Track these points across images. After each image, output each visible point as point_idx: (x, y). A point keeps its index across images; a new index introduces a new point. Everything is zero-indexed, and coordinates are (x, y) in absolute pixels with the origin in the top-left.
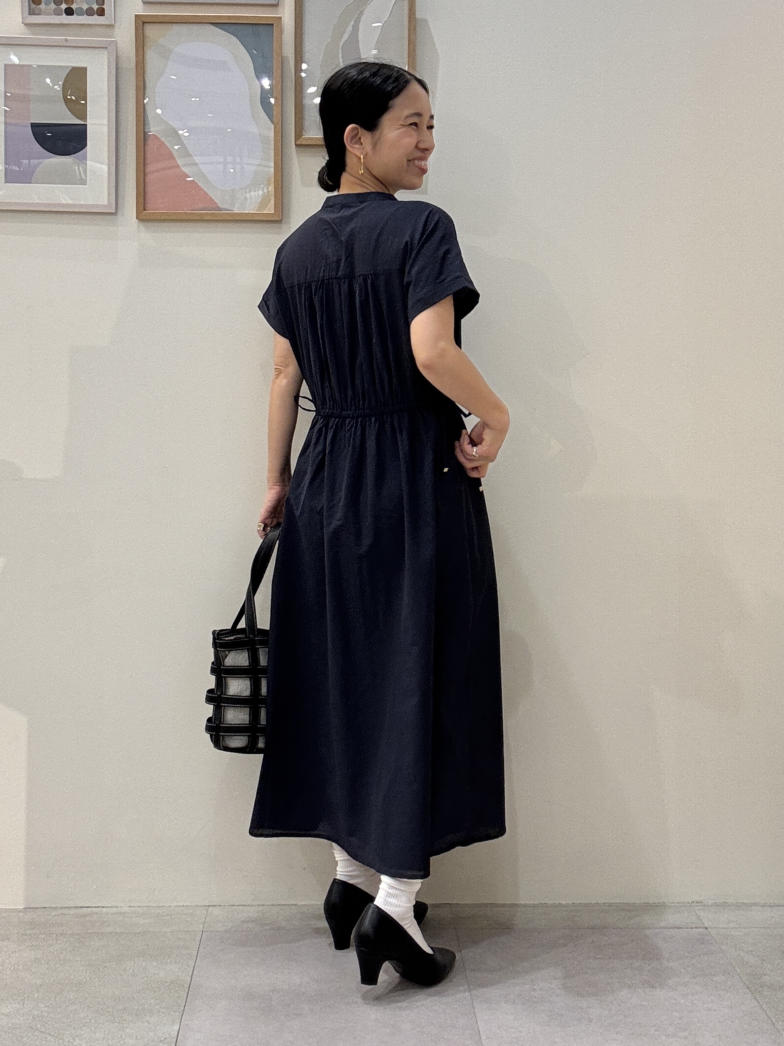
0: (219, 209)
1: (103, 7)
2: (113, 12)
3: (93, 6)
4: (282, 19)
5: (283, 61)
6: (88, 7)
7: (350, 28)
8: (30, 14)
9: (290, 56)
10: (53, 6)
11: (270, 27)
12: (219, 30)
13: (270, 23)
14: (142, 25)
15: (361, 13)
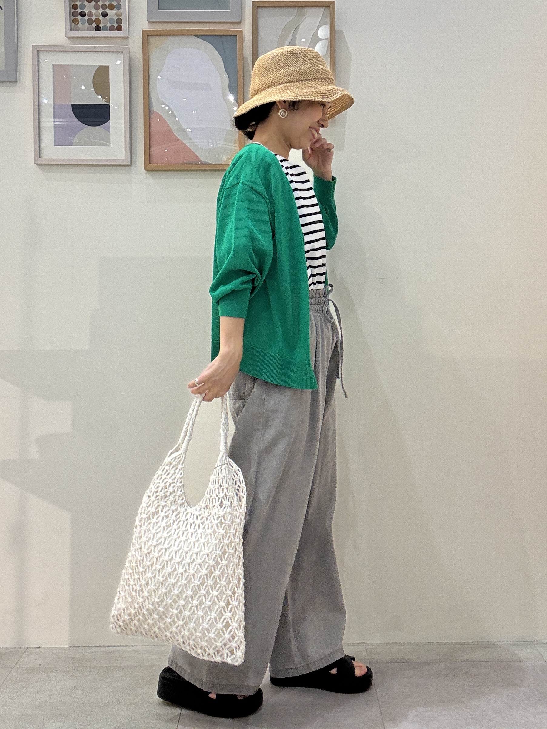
0: (202, 162)
1: (121, 25)
2: (128, 29)
3: (114, 25)
4: (243, 31)
5: (244, 59)
6: (110, 25)
7: (290, 38)
8: (71, 30)
9: (249, 58)
10: (87, 25)
11: (234, 37)
12: (201, 40)
13: (235, 34)
14: (147, 38)
15: (297, 28)
